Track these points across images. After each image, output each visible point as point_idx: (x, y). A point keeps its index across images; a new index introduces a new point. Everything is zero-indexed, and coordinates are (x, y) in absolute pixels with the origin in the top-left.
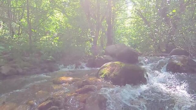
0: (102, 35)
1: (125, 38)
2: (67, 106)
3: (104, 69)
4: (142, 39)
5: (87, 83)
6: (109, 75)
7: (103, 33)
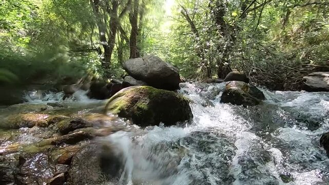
0: (121, 44)
1: (161, 54)
2: (23, 175)
3: (119, 98)
4: (186, 58)
5: (80, 124)
6: (128, 107)
7: (122, 40)
